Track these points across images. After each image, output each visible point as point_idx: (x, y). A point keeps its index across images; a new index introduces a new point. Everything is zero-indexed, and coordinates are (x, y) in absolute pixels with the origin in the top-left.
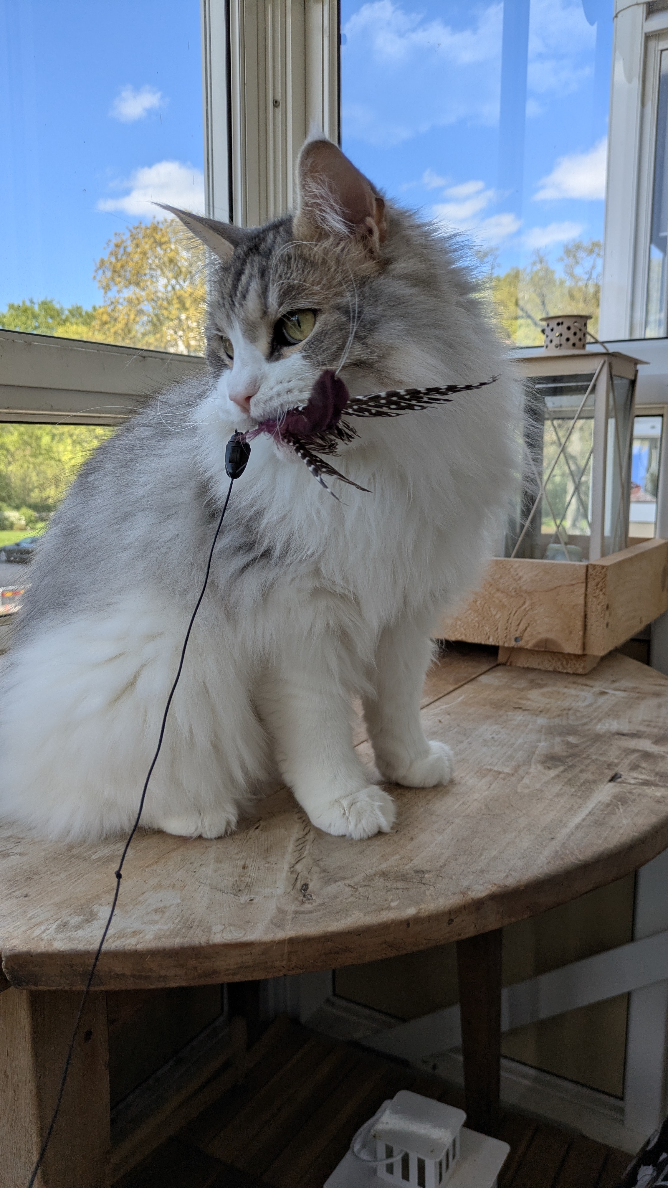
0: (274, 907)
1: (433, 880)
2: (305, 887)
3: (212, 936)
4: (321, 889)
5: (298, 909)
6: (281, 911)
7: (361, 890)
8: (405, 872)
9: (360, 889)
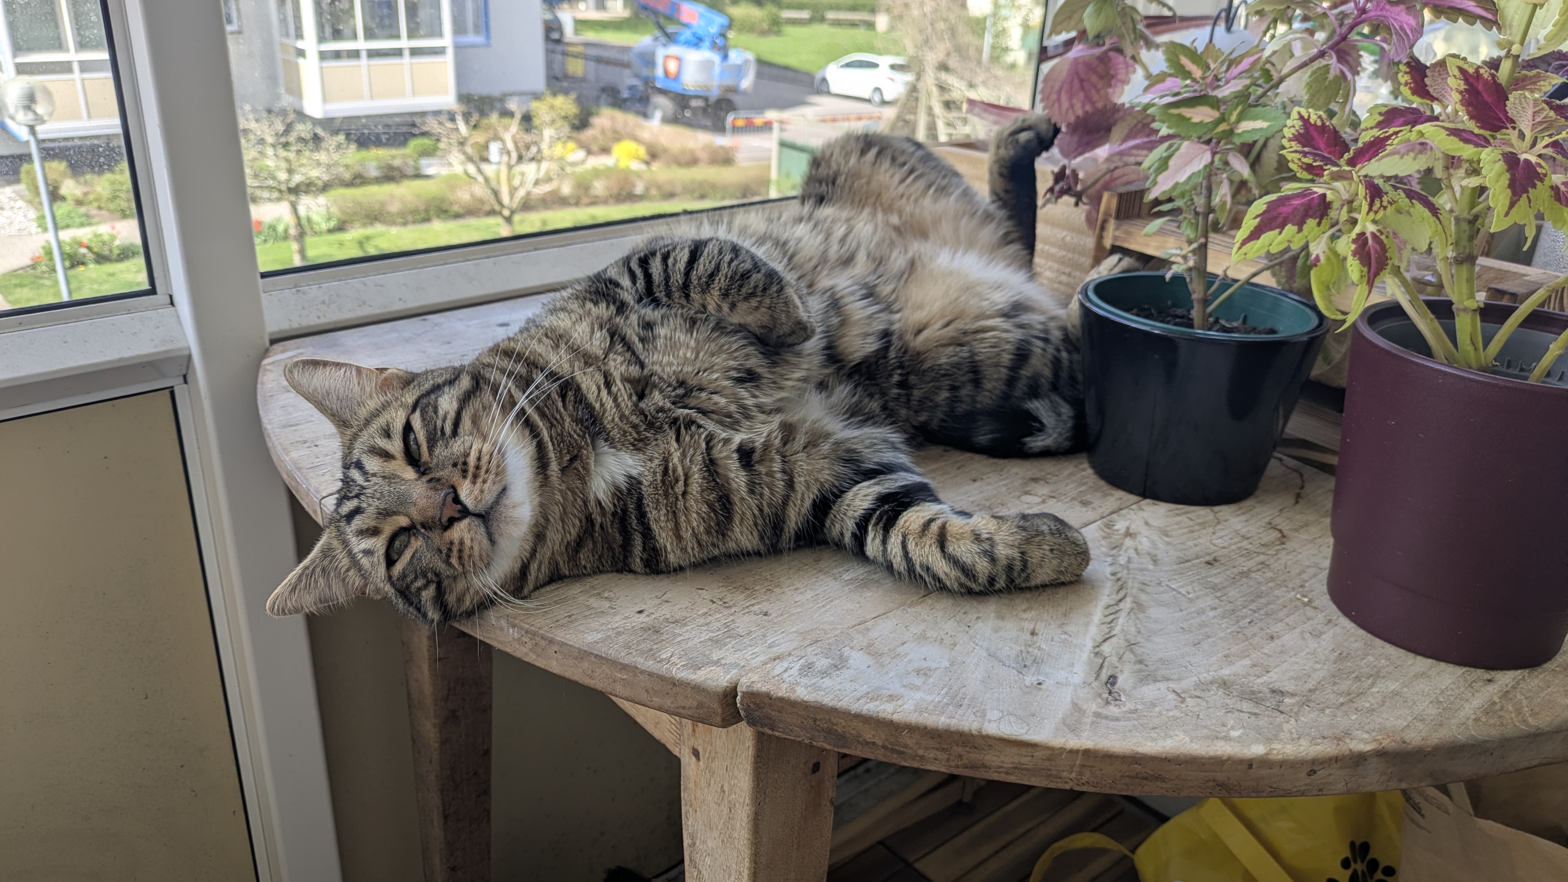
0: (1069, 700)
1: (1296, 709)
2: (1112, 680)
3: (986, 724)
4: (1134, 688)
5: (1100, 710)
6: (1076, 708)
7: (1190, 702)
8: (1255, 688)
9: (1188, 700)
